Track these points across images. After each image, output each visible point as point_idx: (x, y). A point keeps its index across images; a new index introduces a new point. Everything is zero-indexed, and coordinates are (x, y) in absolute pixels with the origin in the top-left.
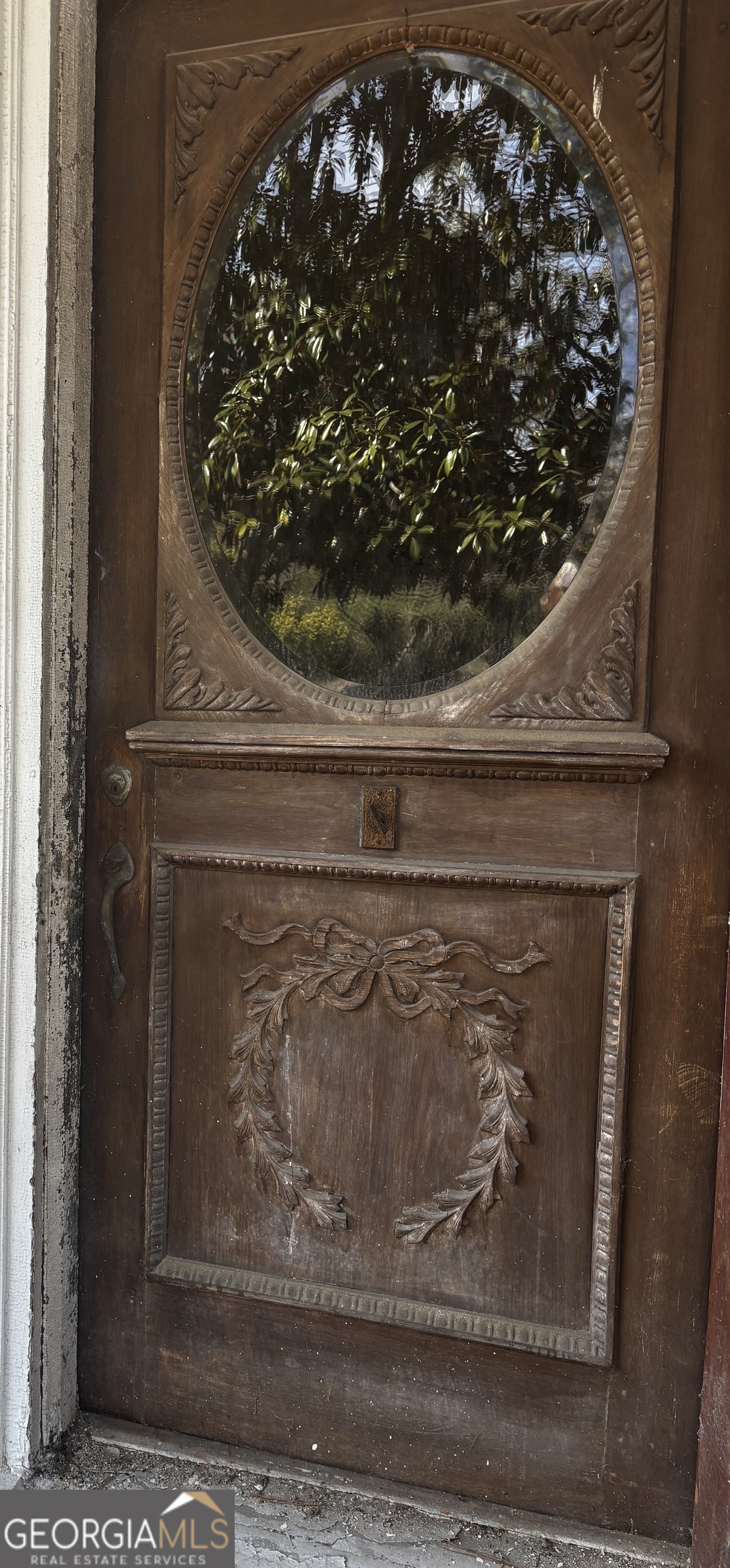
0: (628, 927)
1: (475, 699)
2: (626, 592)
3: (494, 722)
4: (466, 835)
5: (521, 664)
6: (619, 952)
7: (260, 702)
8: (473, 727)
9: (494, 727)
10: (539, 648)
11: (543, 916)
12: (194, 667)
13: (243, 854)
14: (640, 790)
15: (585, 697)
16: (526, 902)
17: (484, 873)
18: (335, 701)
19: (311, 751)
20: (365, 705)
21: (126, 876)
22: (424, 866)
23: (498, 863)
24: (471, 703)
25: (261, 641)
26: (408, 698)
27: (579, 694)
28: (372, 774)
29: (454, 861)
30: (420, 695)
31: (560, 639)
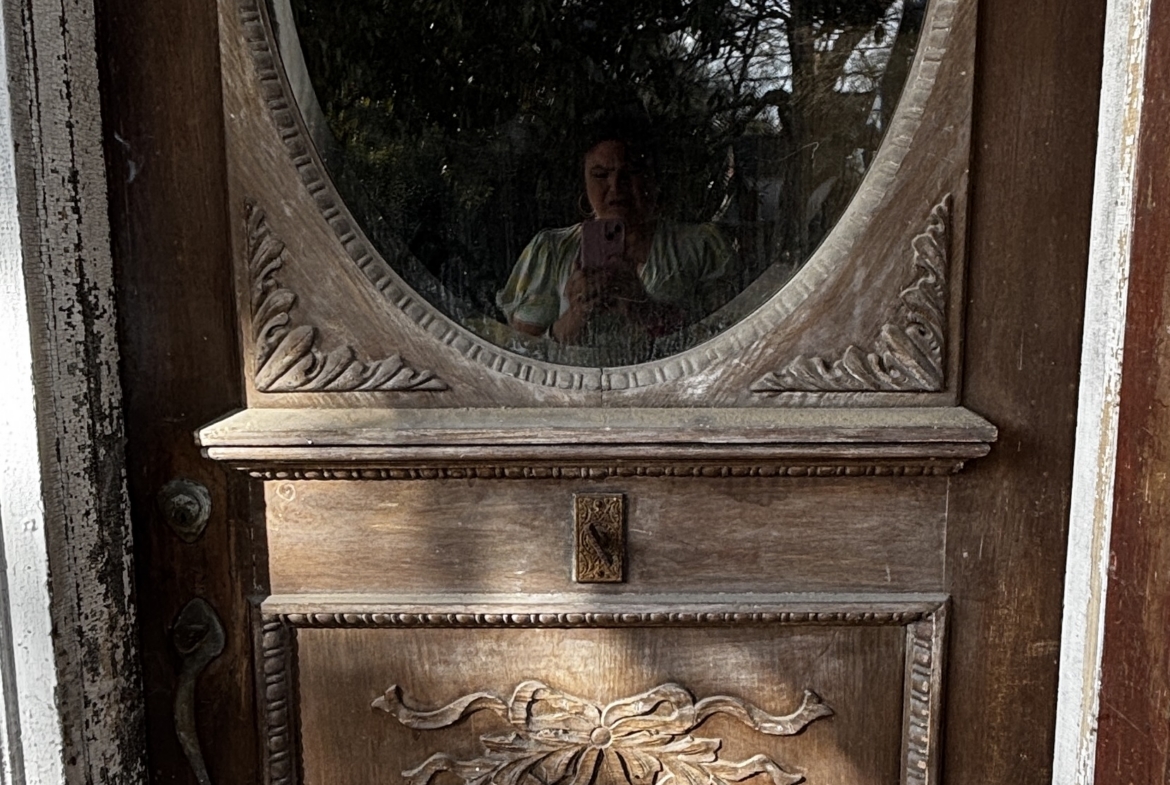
0: (937, 665)
1: (729, 366)
2: (934, 211)
3: (756, 398)
4: (721, 555)
5: (792, 315)
6: (925, 699)
7: (413, 377)
8: (727, 406)
9: (756, 406)
10: (816, 291)
11: (822, 654)
12: (302, 324)
13: (400, 604)
14: (949, 484)
15: (880, 362)
16: (798, 638)
17: (747, 607)
18: (528, 373)
19: (499, 452)
20: (572, 377)
21: (212, 650)
22: (664, 604)
23: (764, 591)
24: (724, 372)
25: (408, 281)
26: (632, 364)
27: (871, 357)
28: (587, 476)
29: (706, 593)
30: (649, 359)
31: (844, 279)
